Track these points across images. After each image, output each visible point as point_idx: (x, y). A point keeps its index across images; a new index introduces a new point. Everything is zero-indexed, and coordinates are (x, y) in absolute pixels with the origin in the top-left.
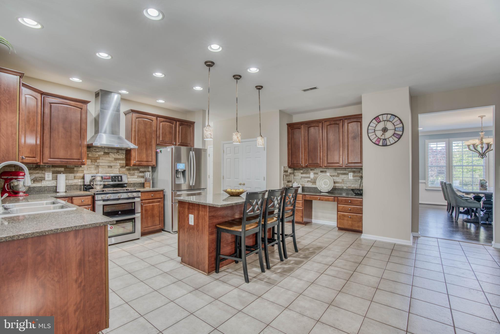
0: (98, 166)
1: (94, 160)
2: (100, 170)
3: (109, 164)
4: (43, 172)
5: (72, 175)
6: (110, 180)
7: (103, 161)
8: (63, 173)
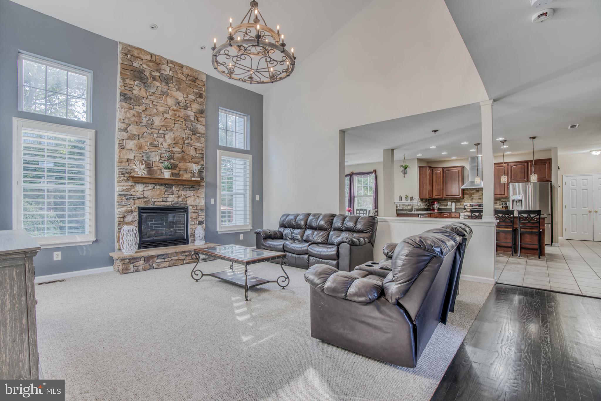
0: (472, 199)
1: (471, 195)
2: (474, 200)
3: (479, 197)
4: (447, 202)
5: (459, 204)
6: (478, 206)
7: (475, 196)
8: (455, 202)
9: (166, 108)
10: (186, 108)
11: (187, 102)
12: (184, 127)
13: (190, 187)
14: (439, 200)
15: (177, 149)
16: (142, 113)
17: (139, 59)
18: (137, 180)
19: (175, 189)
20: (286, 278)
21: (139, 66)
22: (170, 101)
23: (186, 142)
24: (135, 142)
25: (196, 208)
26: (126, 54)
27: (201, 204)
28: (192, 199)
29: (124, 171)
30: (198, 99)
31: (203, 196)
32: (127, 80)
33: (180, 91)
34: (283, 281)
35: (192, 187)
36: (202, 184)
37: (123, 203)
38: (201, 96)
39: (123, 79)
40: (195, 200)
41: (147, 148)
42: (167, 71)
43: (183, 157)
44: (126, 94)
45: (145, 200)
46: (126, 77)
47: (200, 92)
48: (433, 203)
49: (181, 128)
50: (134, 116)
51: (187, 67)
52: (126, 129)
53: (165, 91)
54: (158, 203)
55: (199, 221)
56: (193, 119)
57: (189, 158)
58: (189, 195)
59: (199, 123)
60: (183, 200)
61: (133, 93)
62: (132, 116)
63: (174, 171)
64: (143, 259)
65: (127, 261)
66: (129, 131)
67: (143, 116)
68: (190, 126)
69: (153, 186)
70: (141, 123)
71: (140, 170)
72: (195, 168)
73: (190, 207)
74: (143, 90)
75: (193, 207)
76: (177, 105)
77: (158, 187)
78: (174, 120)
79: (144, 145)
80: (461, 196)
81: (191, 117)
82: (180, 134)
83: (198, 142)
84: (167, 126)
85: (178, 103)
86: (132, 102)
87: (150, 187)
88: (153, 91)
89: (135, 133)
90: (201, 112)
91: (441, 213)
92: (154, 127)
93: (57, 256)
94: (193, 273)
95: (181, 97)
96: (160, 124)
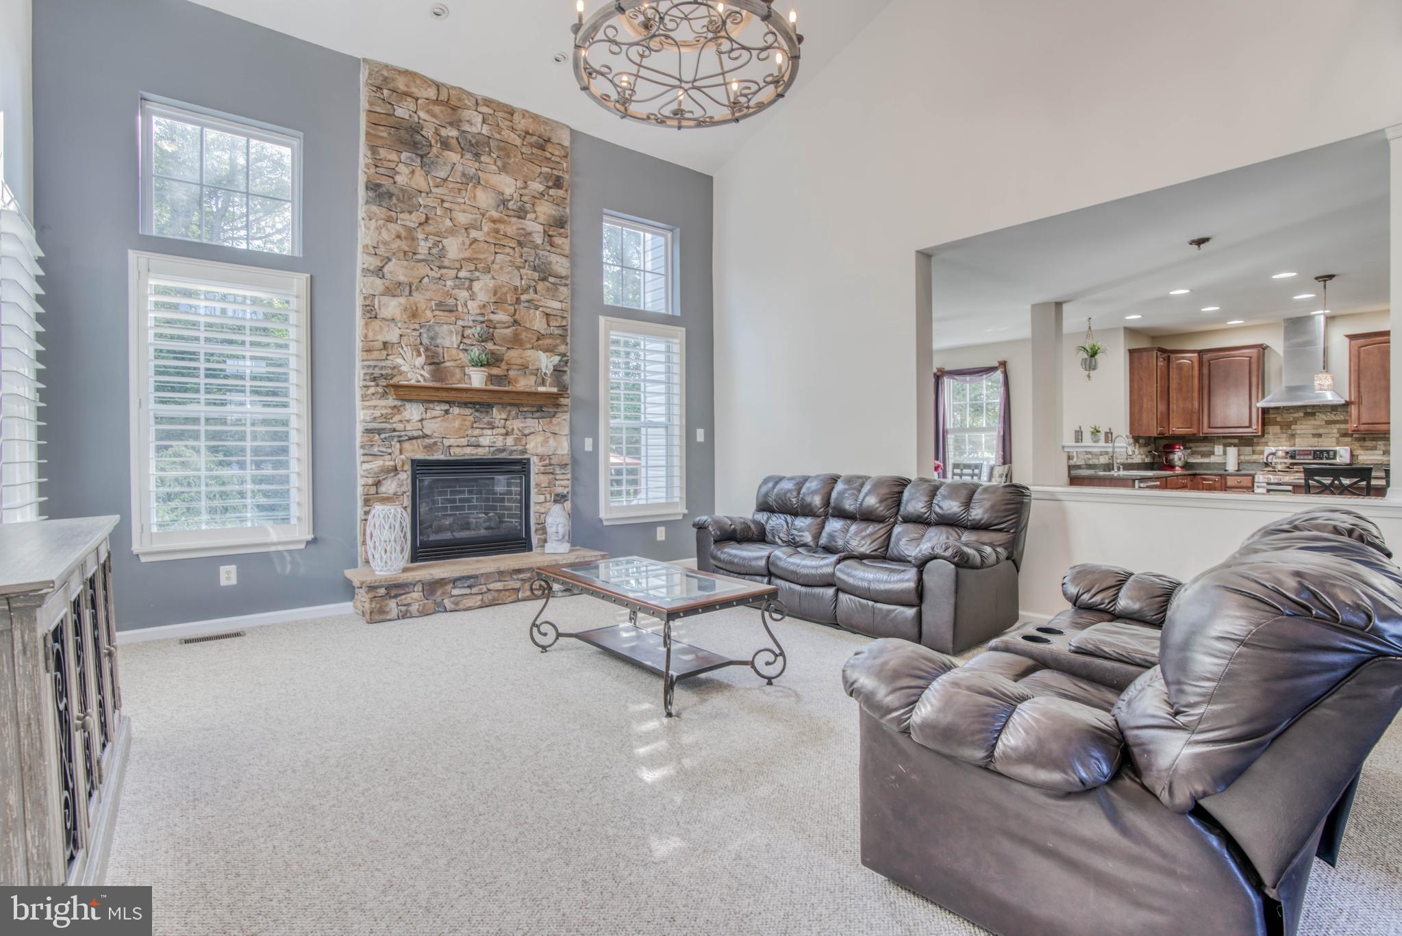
0: (1293, 436)
1: (1286, 426)
2: (1298, 440)
3: (1315, 432)
4: (1212, 445)
5: (1248, 449)
6: (1310, 457)
7: (1303, 427)
8: (1235, 445)
9: (474, 216)
10: (521, 213)
11: (525, 199)
12: (519, 261)
13: (535, 409)
14: (1186, 441)
15: (501, 317)
16: (418, 230)
17: (409, 99)
18: (406, 393)
19: (497, 415)
20: (776, 656)
21: (410, 116)
22: (484, 199)
23: (524, 297)
24: (402, 300)
25: (547, 462)
26: (380, 88)
27: (559, 452)
28: (540, 439)
29: (377, 372)
30: (552, 192)
31: (566, 431)
32: (381, 151)
33: (507, 173)
34: (768, 664)
35: (540, 409)
36: (563, 401)
37: (376, 449)
38: (558, 183)
39: (373, 149)
40: (546, 441)
41: (429, 314)
42: (475, 125)
43: (516, 335)
44: (379, 185)
45: (427, 441)
46: (379, 142)
47: (555, 172)
48: (1169, 449)
49: (512, 263)
50: (399, 237)
51: (525, 114)
52: (381, 269)
53: (471, 174)
54: (458, 451)
55: (557, 495)
56: (539, 241)
57: (531, 339)
58: (533, 430)
59: (553, 250)
60: (517, 440)
61: (395, 183)
62: (393, 236)
63: (495, 371)
64: (419, 587)
65: (382, 591)
66: (388, 275)
67: (421, 236)
68: (532, 259)
69: (446, 407)
70: (414, 254)
71: (413, 370)
72: (546, 362)
73: (534, 460)
74: (419, 173)
75: (542, 458)
76: (502, 207)
77: (456, 410)
78: (495, 244)
79: (424, 307)
80: (1256, 427)
81: (534, 234)
82: (509, 277)
83: (554, 298)
84: (477, 259)
85: (504, 202)
86: (395, 204)
87: (438, 409)
88: (443, 174)
89: (402, 278)
90: (560, 223)
91: (1195, 475)
92: (446, 263)
93: (228, 576)
94: (535, 629)
95: (509, 187)
96: (461, 256)
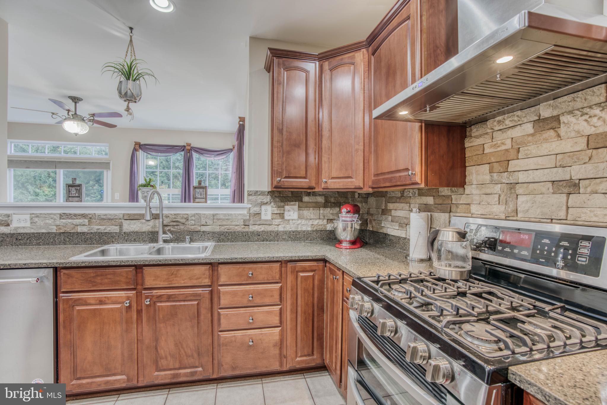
0: (512, 187)
1: (499, 163)
4: (406, 206)
